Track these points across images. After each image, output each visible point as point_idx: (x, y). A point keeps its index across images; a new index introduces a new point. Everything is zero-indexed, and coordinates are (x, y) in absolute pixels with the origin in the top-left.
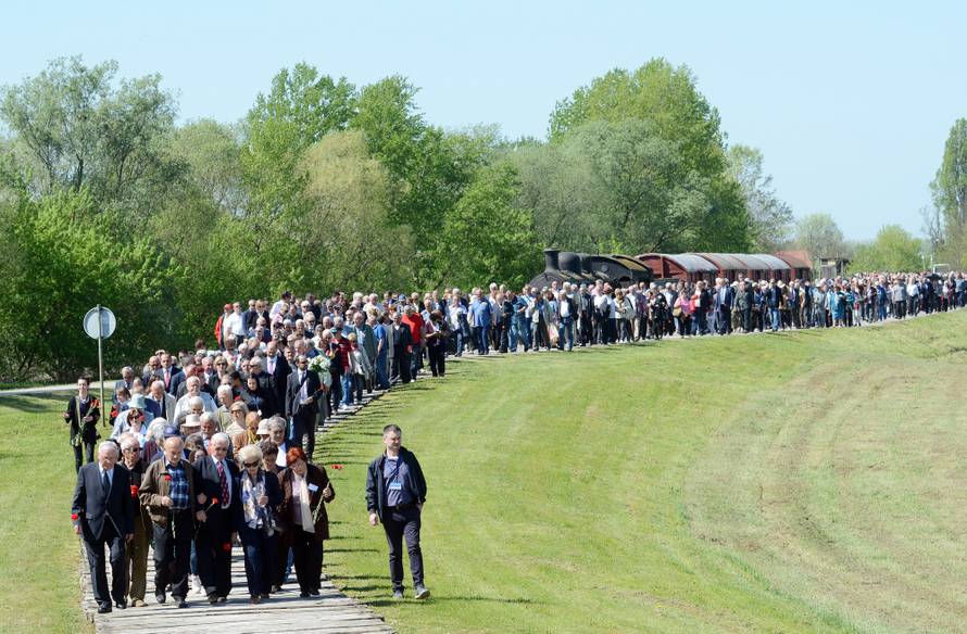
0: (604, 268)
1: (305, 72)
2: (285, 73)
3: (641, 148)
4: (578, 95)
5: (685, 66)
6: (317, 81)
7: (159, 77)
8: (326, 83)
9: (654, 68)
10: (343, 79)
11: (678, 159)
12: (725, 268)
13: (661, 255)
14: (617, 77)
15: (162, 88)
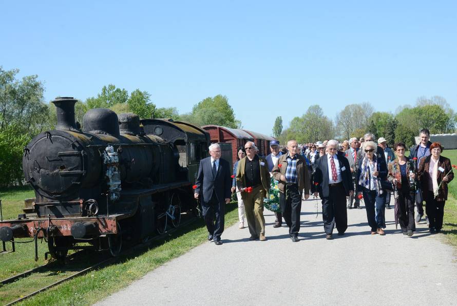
0: (158, 131)
1: (112, 87)
2: (105, 87)
3: (214, 115)
4: (199, 103)
5: (225, 96)
6: (116, 89)
7: (37, 76)
8: (118, 90)
9: (218, 97)
10: (124, 89)
11: (224, 118)
12: (257, 138)
13: (218, 126)
14: (209, 99)
15: (37, 80)
